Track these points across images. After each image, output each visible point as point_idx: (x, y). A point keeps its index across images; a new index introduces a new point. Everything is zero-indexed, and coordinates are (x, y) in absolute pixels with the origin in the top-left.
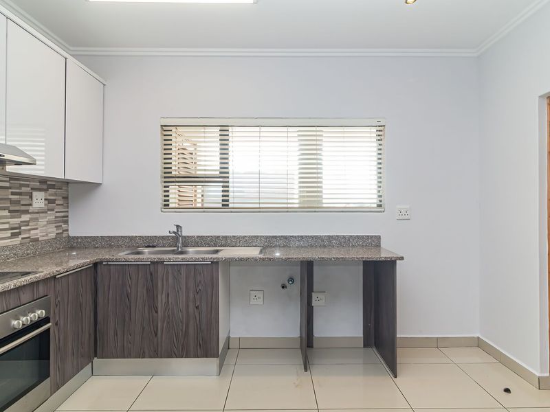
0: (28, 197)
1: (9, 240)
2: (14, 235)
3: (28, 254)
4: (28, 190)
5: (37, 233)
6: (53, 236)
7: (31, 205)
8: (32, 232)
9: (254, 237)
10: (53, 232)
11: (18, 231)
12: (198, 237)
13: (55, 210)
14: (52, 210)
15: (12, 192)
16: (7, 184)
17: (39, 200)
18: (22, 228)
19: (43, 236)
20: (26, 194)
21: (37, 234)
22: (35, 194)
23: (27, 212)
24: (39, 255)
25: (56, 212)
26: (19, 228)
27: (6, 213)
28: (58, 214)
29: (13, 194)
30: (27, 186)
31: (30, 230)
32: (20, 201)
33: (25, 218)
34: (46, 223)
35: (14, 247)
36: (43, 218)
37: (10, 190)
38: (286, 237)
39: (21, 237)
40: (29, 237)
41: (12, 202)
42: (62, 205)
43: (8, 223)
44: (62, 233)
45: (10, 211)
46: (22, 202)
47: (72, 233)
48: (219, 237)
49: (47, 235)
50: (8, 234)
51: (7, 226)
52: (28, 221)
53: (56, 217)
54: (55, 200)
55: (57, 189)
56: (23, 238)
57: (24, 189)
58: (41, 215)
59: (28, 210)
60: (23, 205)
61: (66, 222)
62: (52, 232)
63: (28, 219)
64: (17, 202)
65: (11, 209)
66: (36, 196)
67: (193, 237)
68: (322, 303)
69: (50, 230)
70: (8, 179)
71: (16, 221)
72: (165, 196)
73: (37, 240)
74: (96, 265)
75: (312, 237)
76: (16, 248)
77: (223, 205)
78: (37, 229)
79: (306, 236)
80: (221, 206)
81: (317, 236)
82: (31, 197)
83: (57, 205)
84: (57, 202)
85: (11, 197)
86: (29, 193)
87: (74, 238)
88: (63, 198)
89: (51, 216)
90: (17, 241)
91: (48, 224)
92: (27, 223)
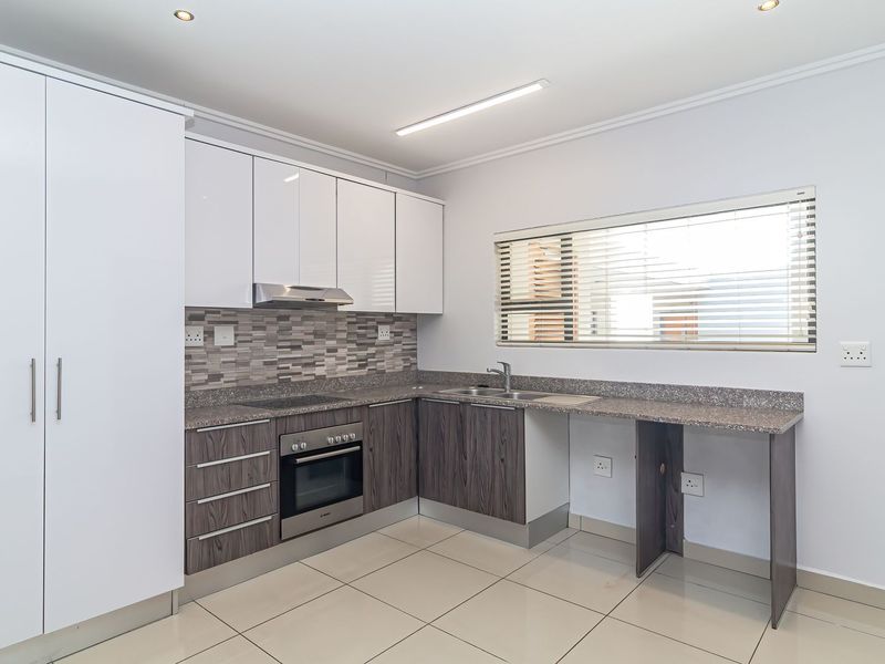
0: (375, 331)
1: (357, 371)
2: (361, 367)
3: (373, 385)
4: (374, 323)
5: (385, 365)
6: (400, 368)
7: (376, 338)
8: (379, 364)
9: (597, 382)
11: (364, 362)
12: (532, 378)
13: (402, 343)
14: (400, 342)
16: (354, 320)
17: (384, 334)
18: (369, 360)
19: (390, 368)
20: (373, 327)
21: (384, 367)
22: (380, 327)
23: (373, 345)
25: (403, 345)
26: (366, 360)
27: (354, 346)
28: (405, 347)
29: (360, 328)
30: (373, 320)
31: (376, 362)
33: (372, 350)
34: (392, 356)
35: (360, 377)
36: (388, 351)
37: (357, 325)
38: (640, 386)
39: (367, 368)
40: (377, 369)
41: (359, 335)
42: (410, 337)
43: (356, 355)
44: (410, 366)
45: (357, 344)
46: (367, 336)
47: (421, 367)
48: (554, 379)
49: (393, 368)
50: (356, 365)
51: (354, 358)
52: (375, 354)
53: (403, 350)
54: (402, 332)
55: (404, 321)
56: (369, 370)
57: (370, 324)
58: (387, 347)
59: (374, 343)
60: (368, 338)
61: (415, 355)
62: (399, 365)
63: (374, 352)
64: (364, 335)
65: (358, 342)
66: (381, 329)
67: (526, 377)
68: (698, 491)
69: (397, 363)
71: (362, 353)
72: (503, 327)
73: (384, 372)
74: (417, 400)
75: (680, 387)
76: (362, 378)
77: (566, 338)
78: (383, 361)
79: (670, 386)
80: (563, 339)
81: (687, 387)
82: (377, 331)
83: (404, 337)
84: (404, 335)
85: (357, 331)
86: (375, 326)
87: (423, 372)
88: (412, 330)
89: (398, 349)
90: (364, 372)
91: (394, 357)
92: (373, 356)
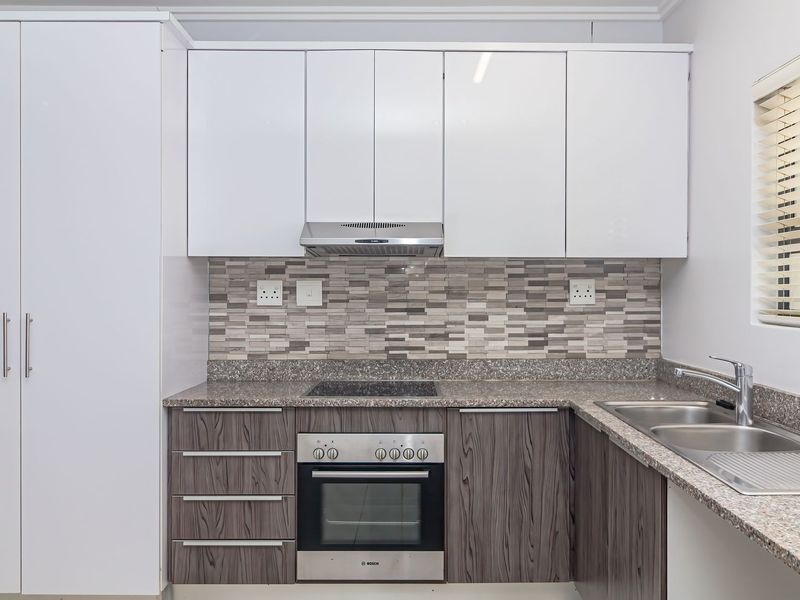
0: (562, 288)
1: (525, 352)
2: (533, 345)
3: (557, 377)
4: (561, 276)
5: (584, 346)
6: (620, 353)
7: (566, 300)
8: (570, 343)
10: (621, 348)
11: (542, 339)
13: (626, 309)
14: (618, 309)
15: (529, 282)
16: (521, 271)
17: (582, 294)
18: (550, 335)
19: (594, 352)
20: (556, 283)
21: (582, 348)
22: (573, 282)
23: (560, 311)
24: (582, 381)
25: (627, 313)
26: (545, 335)
27: (521, 312)
28: (631, 317)
29: (531, 284)
30: (561, 271)
31: (566, 339)
32: (545, 295)
33: (557, 320)
34: (602, 331)
35: (531, 362)
36: (593, 322)
37: (527, 279)
39: (547, 349)
40: (566, 351)
41: (528, 295)
42: (645, 300)
43: (524, 326)
44: (645, 350)
45: (526, 310)
46: (548, 297)
49: (604, 352)
50: (525, 342)
51: (521, 331)
52: (564, 326)
53: (626, 322)
54: (626, 291)
55: (628, 272)
56: (550, 351)
57: (552, 277)
58: (591, 317)
59: (562, 309)
60: (550, 300)
61: (654, 332)
62: (618, 348)
63: (562, 323)
64: (540, 296)
65: (528, 306)
66: (575, 286)
70: (523, 263)
71: (538, 325)
73: (582, 357)
76: (534, 363)
78: (581, 339)
82: (567, 288)
83: (629, 300)
84: (631, 296)
85: (527, 288)
86: (564, 281)
89: (614, 320)
90: (541, 353)
91: (605, 332)
92: (560, 329)
